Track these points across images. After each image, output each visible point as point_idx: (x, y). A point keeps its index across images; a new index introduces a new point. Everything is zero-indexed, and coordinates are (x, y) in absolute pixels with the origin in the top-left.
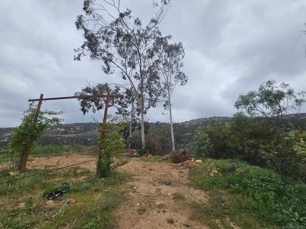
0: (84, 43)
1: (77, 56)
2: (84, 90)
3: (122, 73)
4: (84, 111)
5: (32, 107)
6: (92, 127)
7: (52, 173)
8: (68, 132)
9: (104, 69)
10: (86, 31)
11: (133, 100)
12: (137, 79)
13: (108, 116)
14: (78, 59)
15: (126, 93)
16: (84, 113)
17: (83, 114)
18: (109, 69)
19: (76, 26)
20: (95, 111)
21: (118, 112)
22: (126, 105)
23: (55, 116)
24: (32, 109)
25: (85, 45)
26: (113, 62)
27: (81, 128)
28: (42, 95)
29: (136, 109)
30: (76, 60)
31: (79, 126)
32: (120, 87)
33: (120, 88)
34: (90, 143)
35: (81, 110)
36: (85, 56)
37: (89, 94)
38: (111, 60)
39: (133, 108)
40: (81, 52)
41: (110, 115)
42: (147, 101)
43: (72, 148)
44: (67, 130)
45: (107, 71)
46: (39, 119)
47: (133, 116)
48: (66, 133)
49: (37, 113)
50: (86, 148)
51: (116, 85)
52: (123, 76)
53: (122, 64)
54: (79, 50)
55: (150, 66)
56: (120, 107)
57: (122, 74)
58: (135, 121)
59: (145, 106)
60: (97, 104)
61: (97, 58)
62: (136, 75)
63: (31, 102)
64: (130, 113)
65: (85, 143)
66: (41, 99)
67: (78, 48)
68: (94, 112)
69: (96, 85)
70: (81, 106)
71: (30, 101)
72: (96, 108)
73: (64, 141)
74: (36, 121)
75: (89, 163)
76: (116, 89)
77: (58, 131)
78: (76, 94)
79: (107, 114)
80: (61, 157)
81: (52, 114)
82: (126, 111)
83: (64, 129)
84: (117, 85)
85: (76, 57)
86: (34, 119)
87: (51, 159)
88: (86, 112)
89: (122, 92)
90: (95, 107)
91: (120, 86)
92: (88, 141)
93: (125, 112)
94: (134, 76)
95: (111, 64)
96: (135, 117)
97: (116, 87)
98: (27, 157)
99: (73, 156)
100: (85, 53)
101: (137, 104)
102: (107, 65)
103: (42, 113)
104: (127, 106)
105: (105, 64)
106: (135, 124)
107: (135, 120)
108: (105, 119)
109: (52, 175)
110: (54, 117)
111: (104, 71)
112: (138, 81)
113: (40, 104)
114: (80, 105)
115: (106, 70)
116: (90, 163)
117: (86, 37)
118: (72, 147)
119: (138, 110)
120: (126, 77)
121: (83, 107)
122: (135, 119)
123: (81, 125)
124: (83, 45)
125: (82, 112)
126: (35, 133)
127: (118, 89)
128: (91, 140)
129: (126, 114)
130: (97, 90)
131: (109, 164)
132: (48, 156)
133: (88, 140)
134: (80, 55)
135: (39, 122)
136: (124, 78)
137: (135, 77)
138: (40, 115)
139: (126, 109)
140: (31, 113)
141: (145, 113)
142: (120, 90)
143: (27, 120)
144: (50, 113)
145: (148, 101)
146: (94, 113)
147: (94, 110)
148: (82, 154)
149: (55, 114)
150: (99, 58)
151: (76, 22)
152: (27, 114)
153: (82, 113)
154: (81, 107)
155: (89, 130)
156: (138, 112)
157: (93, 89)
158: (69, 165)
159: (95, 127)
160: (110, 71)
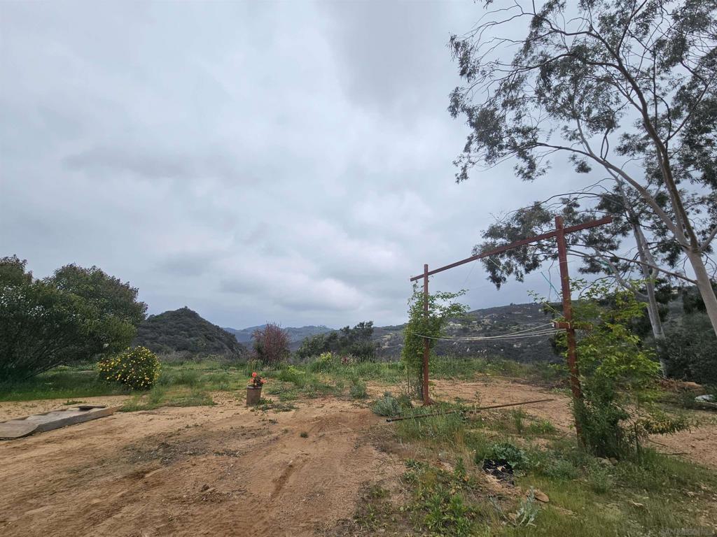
0: (467, 141)
1: (460, 172)
2: (487, 235)
3: (574, 158)
4: (497, 280)
5: (417, 290)
6: (517, 315)
7: (472, 415)
8: (468, 329)
9: (521, 171)
10: (470, 112)
11: (634, 221)
12: (631, 152)
13: (574, 284)
14: (464, 176)
15: (600, 208)
16: (498, 286)
17: (496, 287)
18: (532, 166)
19: (450, 113)
20: (522, 276)
21: (587, 266)
22: (609, 241)
23: (453, 301)
24: (418, 294)
25: (470, 143)
26: (541, 144)
27: (493, 319)
28: (426, 266)
29: (654, 245)
30: (460, 180)
31: (489, 316)
32: (576, 199)
33: (579, 202)
34: (522, 355)
35: (490, 280)
36: (475, 165)
37: (500, 241)
38: (534, 143)
39: (642, 243)
40: (466, 160)
41: (581, 280)
42: (700, 207)
43: (489, 365)
44: (467, 327)
45: (529, 173)
46: (431, 309)
47: (648, 269)
48: (465, 331)
49: (425, 300)
50: (521, 367)
51: (564, 197)
52: (577, 166)
53: (567, 136)
54: (462, 159)
55: (683, 88)
56: (591, 251)
57: (572, 162)
58: (663, 285)
59: (697, 226)
60: (522, 260)
61: (500, 155)
62: (626, 142)
63: (414, 282)
64: (634, 260)
65: (509, 354)
66: (427, 274)
67: (460, 155)
68: (520, 280)
69: (513, 214)
70: (487, 271)
71: (412, 280)
72: (521, 269)
73: (467, 349)
74: (427, 314)
75: (540, 405)
76: (565, 206)
77: (451, 329)
78: (475, 250)
79: (568, 279)
80: (473, 383)
81: (448, 297)
82: (615, 259)
83: (460, 325)
84: (567, 197)
85: (459, 176)
86: (424, 310)
87: (459, 386)
88: (501, 283)
89: (587, 211)
90: (519, 268)
91: (576, 196)
92: (516, 350)
93: (614, 264)
94: (619, 149)
95: (535, 152)
96: (659, 270)
97: (565, 201)
98: (426, 377)
99: (497, 382)
100: (473, 159)
101: (653, 227)
102: (526, 158)
103: (433, 298)
104: (616, 243)
105: (521, 159)
106: (665, 295)
107: (663, 281)
108: (566, 291)
109: (474, 421)
110: (452, 303)
111: (521, 176)
112: (639, 158)
113: (426, 282)
114: (486, 269)
115: (526, 171)
116: (543, 407)
117: (472, 125)
118: (490, 363)
119: (664, 246)
120: (590, 162)
121: (494, 273)
122: (662, 276)
123: (492, 313)
124: (467, 145)
125: (492, 283)
126: (430, 335)
127: (571, 206)
128: (522, 347)
129: (616, 267)
130: (516, 226)
131: (616, 422)
132: (451, 379)
133: (515, 346)
134: (464, 169)
135: (431, 315)
136: (583, 168)
137: (624, 150)
138: (430, 302)
139: (616, 253)
140: (417, 300)
141: (708, 249)
142: (578, 206)
143: (415, 313)
144: (445, 297)
145: (704, 208)
146: (520, 282)
147: (519, 274)
148: (515, 381)
149: (453, 296)
150: (505, 154)
151: (450, 107)
152: (413, 303)
153: (494, 285)
154: (489, 274)
155: (512, 323)
156: (668, 253)
157: (504, 226)
158: (498, 405)
159: (526, 316)
160: (537, 170)
